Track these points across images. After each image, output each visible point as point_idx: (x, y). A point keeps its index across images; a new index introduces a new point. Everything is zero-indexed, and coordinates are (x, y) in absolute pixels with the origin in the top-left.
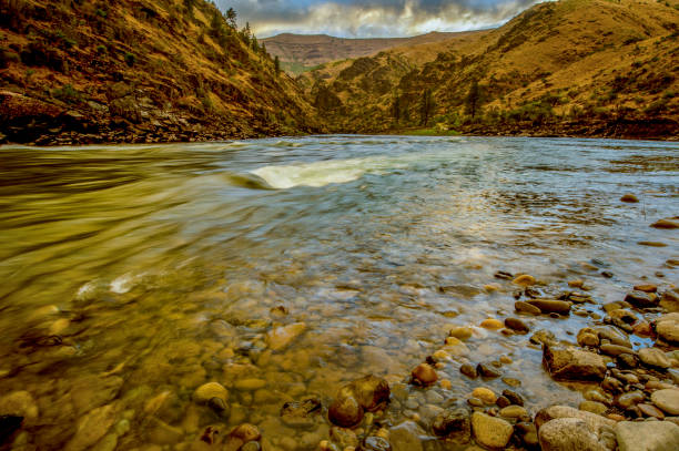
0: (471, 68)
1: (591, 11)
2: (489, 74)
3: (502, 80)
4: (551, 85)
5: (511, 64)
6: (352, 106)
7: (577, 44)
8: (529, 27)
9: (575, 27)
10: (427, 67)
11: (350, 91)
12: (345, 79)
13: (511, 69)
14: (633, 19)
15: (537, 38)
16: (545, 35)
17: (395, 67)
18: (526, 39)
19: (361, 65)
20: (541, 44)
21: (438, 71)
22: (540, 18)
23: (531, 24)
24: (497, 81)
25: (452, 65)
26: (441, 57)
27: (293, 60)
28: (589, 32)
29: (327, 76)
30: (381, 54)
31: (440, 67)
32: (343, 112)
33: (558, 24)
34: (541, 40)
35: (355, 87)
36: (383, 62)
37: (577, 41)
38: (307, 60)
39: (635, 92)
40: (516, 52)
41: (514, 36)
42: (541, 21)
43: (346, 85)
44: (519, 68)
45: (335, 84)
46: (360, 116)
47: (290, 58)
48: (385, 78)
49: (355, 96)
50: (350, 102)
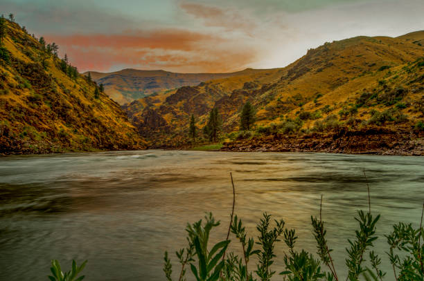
0: (267, 93)
1: (358, 49)
2: (277, 98)
3: (287, 102)
4: (320, 104)
5: (295, 89)
6: (176, 125)
7: (348, 73)
8: (311, 61)
9: (346, 60)
10: (235, 93)
11: (174, 113)
12: (170, 104)
13: (295, 93)
14: (392, 54)
15: (316, 69)
16: (322, 67)
17: (212, 94)
18: (308, 70)
19: (184, 92)
20: (318, 74)
21: (243, 96)
22: (319, 55)
23: (312, 59)
24: (283, 103)
25: (255, 92)
26: (247, 86)
27: (134, 89)
28: (357, 64)
29: (158, 101)
30: (202, 84)
31: (244, 93)
32: (168, 130)
33: (332, 59)
34: (320, 71)
35: (178, 110)
36: (202, 90)
37: (348, 71)
38: (147, 90)
39: (373, 106)
40: (300, 80)
41: (300, 68)
42: (319, 57)
43: (170, 108)
44: (301, 93)
45: (162, 108)
46: (180, 134)
47: (132, 88)
48: (203, 103)
49: (178, 117)
50: (174, 123)
